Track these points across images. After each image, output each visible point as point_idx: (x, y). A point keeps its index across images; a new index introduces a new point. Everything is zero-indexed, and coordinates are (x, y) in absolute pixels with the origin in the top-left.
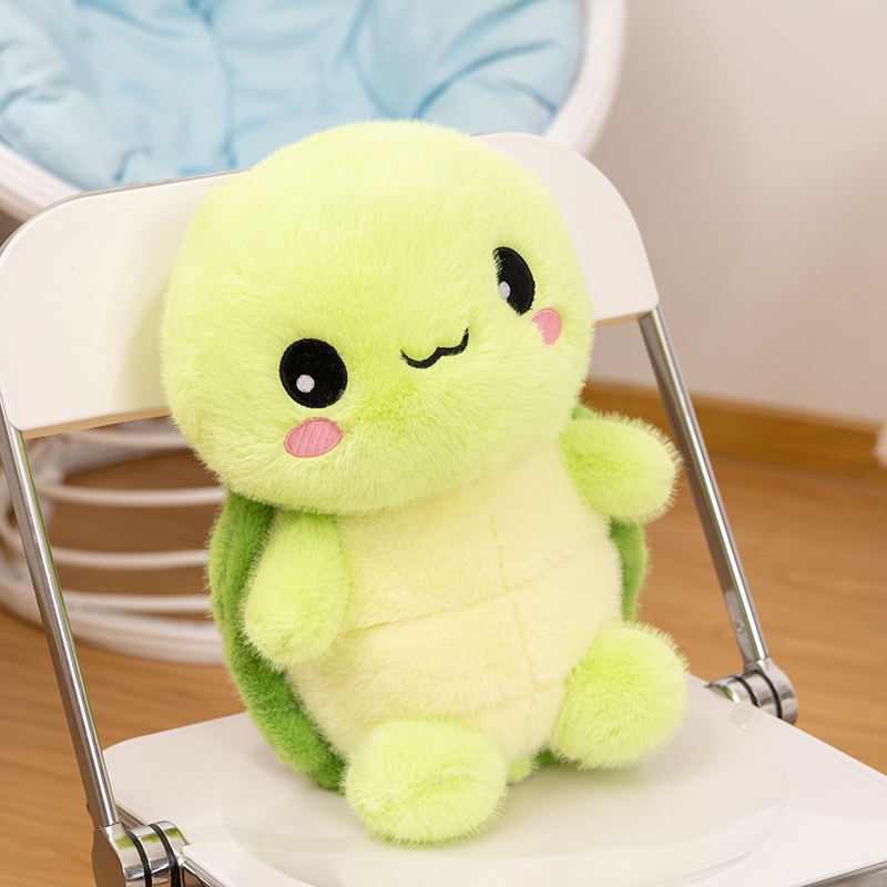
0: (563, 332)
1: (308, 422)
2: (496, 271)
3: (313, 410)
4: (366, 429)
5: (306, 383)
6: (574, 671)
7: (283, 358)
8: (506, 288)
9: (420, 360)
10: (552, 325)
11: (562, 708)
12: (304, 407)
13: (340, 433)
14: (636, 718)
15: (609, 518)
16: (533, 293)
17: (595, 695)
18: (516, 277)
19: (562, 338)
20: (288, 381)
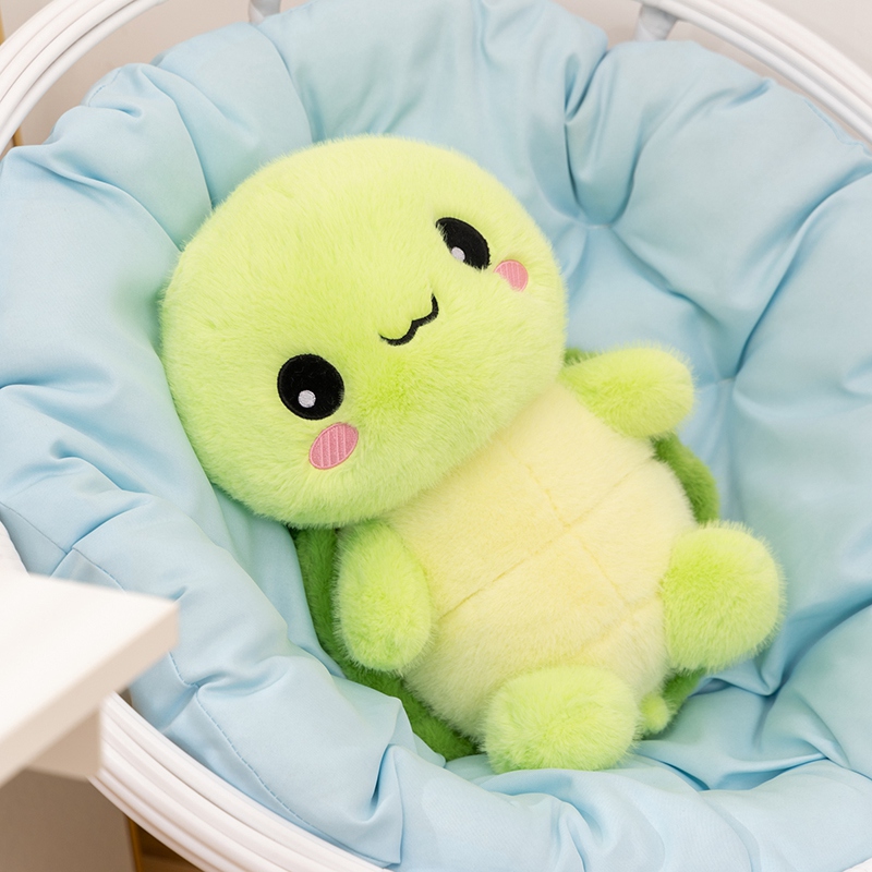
0: (530, 278)
1: (323, 433)
2: (442, 238)
3: (323, 420)
4: (375, 416)
5: (307, 399)
6: (661, 583)
7: (278, 383)
8: (459, 253)
9: (400, 337)
10: (516, 273)
11: (664, 621)
12: (314, 421)
13: (355, 430)
14: (734, 603)
15: (648, 440)
16: (488, 249)
17: (688, 597)
18: (466, 241)
19: (530, 282)
20: (291, 403)
